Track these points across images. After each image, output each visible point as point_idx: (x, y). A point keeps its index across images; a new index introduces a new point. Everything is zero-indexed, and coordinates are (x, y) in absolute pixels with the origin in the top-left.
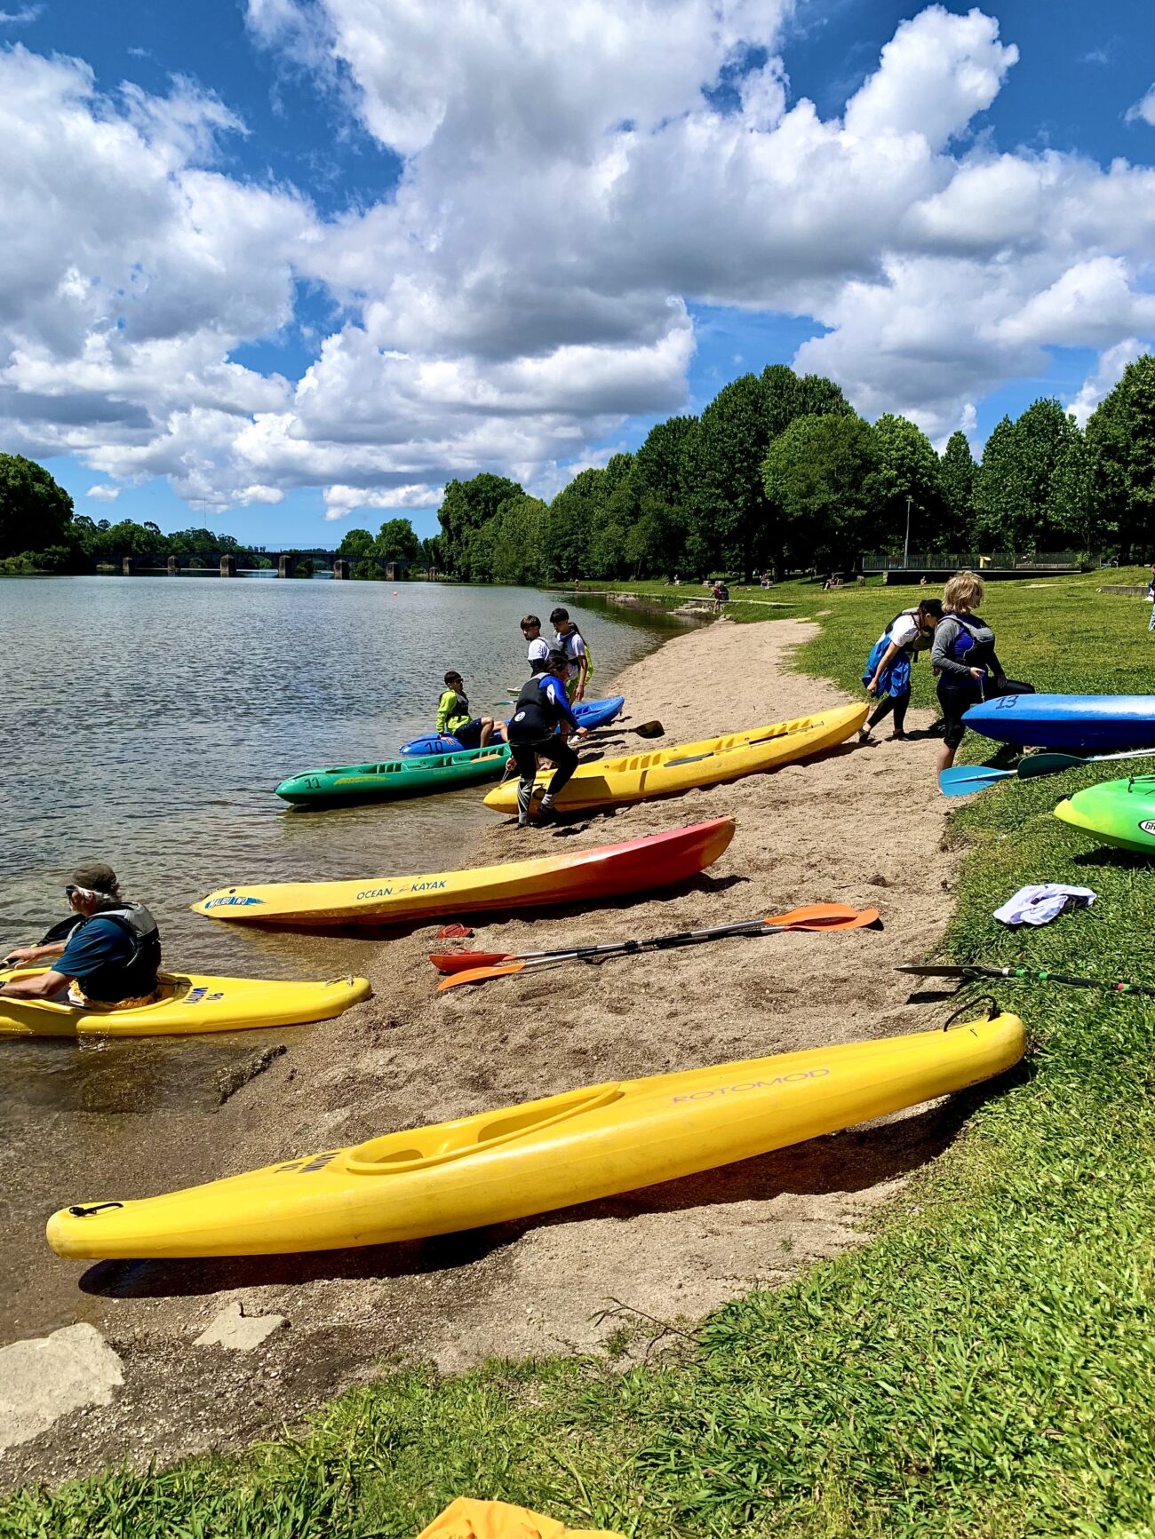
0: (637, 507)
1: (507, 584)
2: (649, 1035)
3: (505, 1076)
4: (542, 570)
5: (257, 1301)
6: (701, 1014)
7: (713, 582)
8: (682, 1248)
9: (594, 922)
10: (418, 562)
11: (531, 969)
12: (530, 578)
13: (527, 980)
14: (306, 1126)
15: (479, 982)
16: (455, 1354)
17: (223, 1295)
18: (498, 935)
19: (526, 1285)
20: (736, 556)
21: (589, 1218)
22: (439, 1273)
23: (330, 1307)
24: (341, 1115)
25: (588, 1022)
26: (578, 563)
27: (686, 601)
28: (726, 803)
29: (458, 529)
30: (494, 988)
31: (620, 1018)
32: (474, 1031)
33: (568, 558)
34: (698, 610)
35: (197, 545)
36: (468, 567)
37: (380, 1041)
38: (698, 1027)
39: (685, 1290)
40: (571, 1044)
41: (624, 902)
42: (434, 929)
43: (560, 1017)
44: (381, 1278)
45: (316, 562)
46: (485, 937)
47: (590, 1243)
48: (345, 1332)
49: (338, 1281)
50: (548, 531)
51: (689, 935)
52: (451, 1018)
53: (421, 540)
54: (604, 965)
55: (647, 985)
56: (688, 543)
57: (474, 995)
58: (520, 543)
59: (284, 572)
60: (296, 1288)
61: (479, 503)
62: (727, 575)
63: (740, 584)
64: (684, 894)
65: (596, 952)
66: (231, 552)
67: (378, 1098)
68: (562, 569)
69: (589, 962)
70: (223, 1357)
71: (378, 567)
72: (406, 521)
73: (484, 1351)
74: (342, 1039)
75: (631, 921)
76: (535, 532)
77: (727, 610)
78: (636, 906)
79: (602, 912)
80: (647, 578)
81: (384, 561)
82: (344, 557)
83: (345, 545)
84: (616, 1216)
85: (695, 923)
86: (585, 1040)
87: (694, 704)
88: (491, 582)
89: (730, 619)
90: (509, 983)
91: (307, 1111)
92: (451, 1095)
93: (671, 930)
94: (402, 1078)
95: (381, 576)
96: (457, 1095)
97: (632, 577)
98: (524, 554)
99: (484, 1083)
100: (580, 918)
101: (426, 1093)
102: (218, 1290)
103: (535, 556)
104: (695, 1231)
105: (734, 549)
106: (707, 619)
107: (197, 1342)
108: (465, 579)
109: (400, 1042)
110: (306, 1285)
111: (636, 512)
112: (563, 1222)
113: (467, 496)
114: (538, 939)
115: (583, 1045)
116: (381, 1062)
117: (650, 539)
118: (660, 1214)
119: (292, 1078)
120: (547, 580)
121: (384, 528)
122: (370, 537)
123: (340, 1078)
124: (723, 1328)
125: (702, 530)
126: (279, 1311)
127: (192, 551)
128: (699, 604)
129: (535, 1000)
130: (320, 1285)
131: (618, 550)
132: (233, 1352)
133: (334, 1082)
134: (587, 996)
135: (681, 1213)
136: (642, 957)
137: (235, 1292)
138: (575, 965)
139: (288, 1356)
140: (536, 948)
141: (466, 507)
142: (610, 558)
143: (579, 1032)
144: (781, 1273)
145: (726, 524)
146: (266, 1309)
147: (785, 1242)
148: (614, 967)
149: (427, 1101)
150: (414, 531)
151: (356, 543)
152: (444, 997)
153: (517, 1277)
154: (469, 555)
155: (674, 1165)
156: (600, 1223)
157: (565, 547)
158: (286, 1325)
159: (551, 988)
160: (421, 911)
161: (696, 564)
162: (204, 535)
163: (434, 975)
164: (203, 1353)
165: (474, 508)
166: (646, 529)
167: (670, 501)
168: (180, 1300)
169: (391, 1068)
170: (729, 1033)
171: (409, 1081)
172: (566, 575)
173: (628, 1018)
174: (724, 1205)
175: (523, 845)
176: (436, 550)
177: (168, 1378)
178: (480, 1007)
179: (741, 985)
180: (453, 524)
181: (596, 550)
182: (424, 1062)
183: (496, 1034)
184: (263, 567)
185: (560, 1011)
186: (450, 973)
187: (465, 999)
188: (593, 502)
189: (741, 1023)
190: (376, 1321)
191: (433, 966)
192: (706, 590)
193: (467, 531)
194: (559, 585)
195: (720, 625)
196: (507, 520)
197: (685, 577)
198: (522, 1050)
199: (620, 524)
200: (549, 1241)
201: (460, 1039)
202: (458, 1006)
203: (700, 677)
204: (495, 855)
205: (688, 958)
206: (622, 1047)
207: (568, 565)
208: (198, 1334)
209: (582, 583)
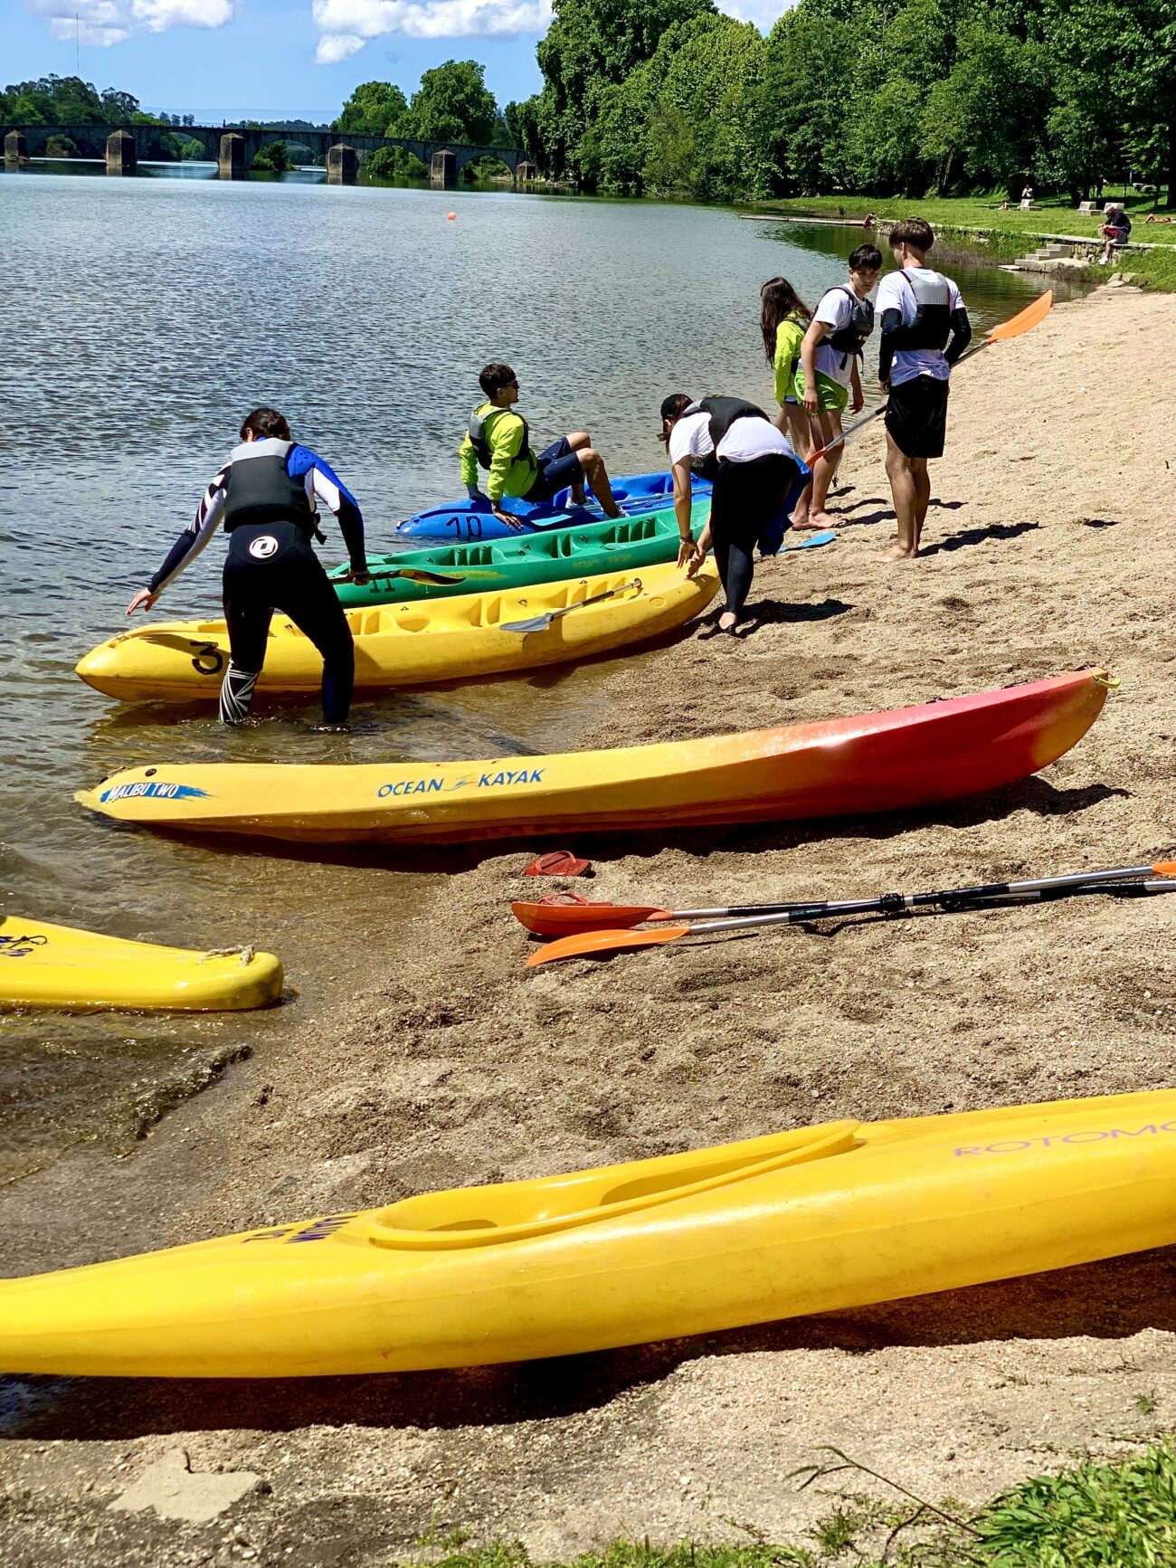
0: (950, 41)
1: (672, 200)
2: (918, 1060)
3: (649, 1115)
4: (746, 172)
5: (213, 1453)
6: (1017, 1027)
7: (1100, 204)
8: (959, 1401)
9: (823, 860)
10: (494, 152)
11: (700, 939)
12: (721, 187)
13: (692, 955)
14: (292, 1180)
15: (605, 955)
16: (556, 1537)
17: (152, 1442)
18: (638, 875)
19: (680, 1444)
20: (1151, 152)
21: (794, 1347)
22: (527, 1425)
23: (338, 1468)
24: (352, 1165)
25: (804, 1033)
26: (819, 158)
27: (1042, 241)
28: (1094, 650)
29: (578, 83)
30: (631, 967)
31: (863, 1027)
32: (593, 1038)
33: (800, 148)
34: (1067, 261)
35: (62, 111)
36: (595, 164)
37: (421, 1046)
38: (1011, 1050)
39: (960, 1464)
40: (771, 1068)
41: (883, 824)
42: (521, 859)
43: (753, 1022)
44: (426, 1428)
45: (293, 148)
46: (615, 879)
47: (795, 1385)
48: (366, 1505)
49: (351, 1428)
50: (762, 89)
51: (1004, 889)
52: (551, 1015)
53: (502, 105)
54: (839, 936)
55: (919, 975)
56: (1052, 122)
57: (593, 977)
58: (702, 114)
59: (227, 167)
60: (279, 1437)
61: (621, 30)
62: (1131, 191)
63: (1158, 210)
64: (999, 814)
65: (826, 912)
66: (127, 126)
67: (420, 1139)
68: (787, 171)
69: (810, 930)
70: (160, 1529)
71: (414, 160)
72: (472, 65)
73: (605, 1535)
74: (352, 1040)
75: (896, 860)
76: (734, 92)
77: (1127, 263)
78: (905, 835)
79: (840, 842)
80: (963, 193)
81: (425, 149)
82: (349, 139)
83: (351, 114)
84: (842, 1347)
85: (1017, 869)
86: (797, 1061)
87: (1043, 454)
88: (639, 195)
89: (1131, 283)
90: (657, 959)
91: (293, 1157)
92: (550, 1142)
93: (970, 879)
94: (461, 1110)
95: (420, 179)
96: (561, 1142)
97: (932, 191)
98: (711, 136)
99: (611, 1125)
100: (797, 852)
101: (506, 1137)
102: (145, 1433)
103: (731, 141)
104: (981, 1378)
105: (1149, 134)
106: (1083, 282)
107: (115, 1506)
108: (588, 187)
109: (457, 1049)
110: (296, 1433)
111: (946, 53)
112: (748, 1350)
113: (598, 14)
114: (715, 885)
115: (794, 1070)
116: (424, 1082)
117: (973, 110)
118: (921, 1349)
119: (264, 1101)
120: (756, 194)
121: (428, 80)
122: (398, 97)
123: (350, 1105)
124: (1023, 1514)
125: (1083, 96)
126: (250, 1468)
127: (52, 119)
128: (1068, 247)
129: (708, 992)
130: (318, 1435)
131: (906, 132)
132: (176, 1525)
133: (339, 1111)
134: (804, 987)
135: (959, 1350)
136: (913, 925)
137: (174, 1437)
138: (783, 934)
139: (270, 1531)
140: (712, 902)
141: (595, 38)
142: (889, 150)
143: (786, 1048)
144: (1131, 1446)
145: (1132, 84)
146: (227, 1465)
147: (1143, 1399)
148: (856, 942)
149: (506, 1150)
150: (488, 86)
151: (371, 109)
152: (538, 979)
153: (665, 1432)
154: (598, 138)
155: (951, 1263)
156: (814, 1356)
157: (795, 124)
158: (265, 1490)
159: (738, 972)
160: (495, 826)
161: (1066, 166)
162: (75, 89)
163: (519, 940)
164: (125, 1522)
165: (612, 40)
166: (964, 89)
167: (1019, 30)
168: (78, 1447)
169: (441, 1092)
170: (1068, 1062)
171: (474, 1115)
172: (794, 184)
173: (880, 1030)
174: (1038, 1342)
175: (690, 714)
176: (532, 127)
177: (71, 1552)
178: (604, 998)
179: (1096, 981)
180: (567, 74)
181: (858, 135)
182: (500, 1086)
183: (633, 1045)
184: (188, 157)
185: (752, 1011)
186: (548, 938)
187: (577, 983)
188: (857, 31)
189: (1092, 1046)
190: (417, 1493)
191: (518, 925)
192: (1085, 222)
193: (595, 87)
194: (780, 203)
195: (1110, 296)
196: (678, 65)
197: (1043, 193)
198: (680, 1075)
199: (912, 78)
200: (722, 1378)
201: (566, 1050)
202: (564, 996)
203: (1058, 401)
204: (636, 731)
205: (997, 930)
206: (866, 1077)
207: (798, 162)
208: (113, 1497)
209: (830, 201)
